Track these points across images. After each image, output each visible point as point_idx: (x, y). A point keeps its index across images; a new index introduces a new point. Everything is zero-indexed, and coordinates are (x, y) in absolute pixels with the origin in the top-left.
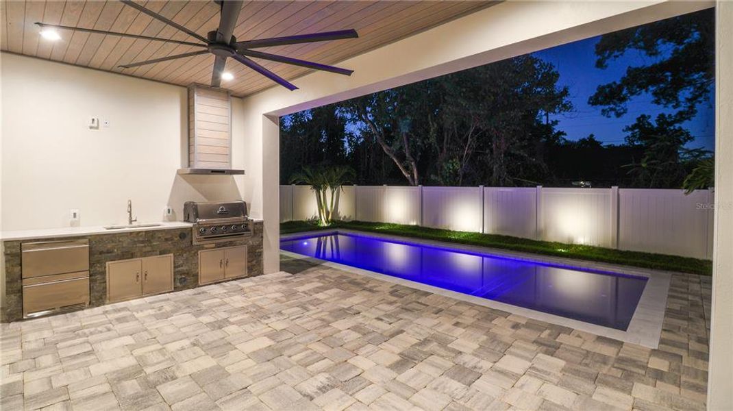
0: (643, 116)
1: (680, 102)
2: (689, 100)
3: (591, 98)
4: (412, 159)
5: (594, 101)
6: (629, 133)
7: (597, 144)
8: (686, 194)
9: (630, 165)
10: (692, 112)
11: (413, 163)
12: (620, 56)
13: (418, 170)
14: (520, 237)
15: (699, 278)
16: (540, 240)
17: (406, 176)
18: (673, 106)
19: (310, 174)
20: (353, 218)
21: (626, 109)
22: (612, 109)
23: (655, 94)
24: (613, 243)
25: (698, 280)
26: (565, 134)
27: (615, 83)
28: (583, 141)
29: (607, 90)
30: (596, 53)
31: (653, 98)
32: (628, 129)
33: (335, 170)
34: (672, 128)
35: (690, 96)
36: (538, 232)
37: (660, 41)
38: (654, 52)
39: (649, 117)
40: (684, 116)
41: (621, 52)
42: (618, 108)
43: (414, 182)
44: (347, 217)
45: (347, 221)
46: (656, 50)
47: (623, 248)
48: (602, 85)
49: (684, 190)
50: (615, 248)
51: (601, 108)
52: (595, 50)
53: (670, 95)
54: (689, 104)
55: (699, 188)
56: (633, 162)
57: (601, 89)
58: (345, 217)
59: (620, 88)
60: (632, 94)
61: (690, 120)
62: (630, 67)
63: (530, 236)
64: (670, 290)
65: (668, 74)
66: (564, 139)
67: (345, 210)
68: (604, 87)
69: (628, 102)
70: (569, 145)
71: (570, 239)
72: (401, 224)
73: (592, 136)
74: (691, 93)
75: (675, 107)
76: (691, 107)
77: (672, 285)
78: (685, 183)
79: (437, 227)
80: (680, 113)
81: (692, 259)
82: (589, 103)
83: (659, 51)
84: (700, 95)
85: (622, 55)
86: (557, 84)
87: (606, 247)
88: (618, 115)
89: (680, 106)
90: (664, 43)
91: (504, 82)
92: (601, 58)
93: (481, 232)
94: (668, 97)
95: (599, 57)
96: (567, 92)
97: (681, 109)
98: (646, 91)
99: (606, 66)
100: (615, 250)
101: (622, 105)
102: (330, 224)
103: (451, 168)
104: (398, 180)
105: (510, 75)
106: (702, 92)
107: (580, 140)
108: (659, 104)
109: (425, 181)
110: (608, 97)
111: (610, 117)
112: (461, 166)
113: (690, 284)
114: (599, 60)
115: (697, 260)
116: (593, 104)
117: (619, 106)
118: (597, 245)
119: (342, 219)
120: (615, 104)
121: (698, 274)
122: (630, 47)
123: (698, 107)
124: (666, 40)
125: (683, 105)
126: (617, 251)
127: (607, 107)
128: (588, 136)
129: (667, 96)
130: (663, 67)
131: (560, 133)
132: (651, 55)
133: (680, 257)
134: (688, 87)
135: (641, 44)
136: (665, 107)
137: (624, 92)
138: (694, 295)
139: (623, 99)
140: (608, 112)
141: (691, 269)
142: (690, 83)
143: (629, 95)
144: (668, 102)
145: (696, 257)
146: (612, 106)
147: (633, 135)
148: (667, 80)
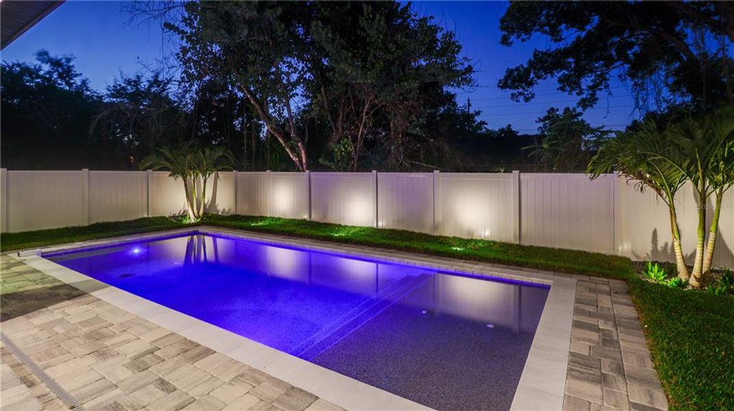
0: (552, 109)
1: (583, 89)
2: (591, 88)
3: (500, 81)
4: (298, 139)
5: (503, 85)
6: (541, 124)
7: (514, 133)
8: (592, 179)
9: (532, 146)
10: (594, 100)
11: (299, 144)
12: (527, 40)
13: (306, 153)
14: (417, 231)
15: (608, 284)
16: (438, 234)
17: (294, 159)
18: (577, 93)
19: (169, 156)
20: (233, 212)
21: (534, 94)
22: (520, 94)
23: (560, 80)
24: (515, 238)
25: (607, 288)
26: (486, 124)
27: (522, 66)
28: (502, 130)
29: (516, 73)
30: (500, 28)
31: (558, 85)
32: (540, 120)
33: (204, 153)
34: (576, 120)
35: (591, 84)
36: (436, 226)
37: (563, 26)
38: (559, 38)
39: (558, 110)
40: (587, 103)
41: (528, 36)
42: (526, 93)
43: (303, 165)
44: (226, 210)
45: (225, 215)
46: (560, 36)
47: (526, 243)
48: (511, 68)
49: (589, 175)
50: (517, 242)
51: (509, 92)
52: (500, 25)
53: (574, 83)
54: (590, 92)
55: (606, 172)
56: (536, 143)
57: (510, 73)
58: (224, 210)
59: (527, 72)
60: (539, 78)
61: (592, 107)
62: (536, 50)
63: (426, 231)
64: (578, 311)
65: (571, 60)
66: (485, 128)
67: (224, 202)
68: (512, 71)
69: (535, 86)
70: (490, 134)
71: (471, 233)
72: (288, 218)
73: (509, 126)
74: (592, 81)
75: (578, 94)
76: (593, 95)
77: (578, 301)
78: (590, 166)
79: (327, 222)
80: (584, 100)
81: (599, 254)
82: (499, 86)
83: (563, 37)
84: (601, 83)
85: (529, 38)
86: (460, 56)
87: (507, 241)
88: (527, 99)
89: (583, 93)
90: (567, 28)
91: (397, 48)
92: (506, 34)
93: (375, 226)
94: (572, 85)
95: (504, 32)
96: (472, 69)
97: (584, 96)
98: (552, 76)
99: (511, 43)
100: (517, 245)
101: (530, 89)
102: (199, 220)
103: (343, 150)
104: (285, 165)
105: (403, 39)
106: (602, 80)
107: (500, 130)
108: (564, 91)
109: (314, 166)
110: (516, 81)
111: (518, 101)
112: (355, 148)
113: (599, 295)
114: (504, 35)
115: (604, 255)
116: (502, 87)
117: (527, 91)
118: (498, 240)
119: (220, 214)
120: (524, 89)
121: (608, 278)
122: (536, 30)
123: (599, 94)
124: (569, 25)
125: (586, 92)
126: (520, 247)
127: (515, 91)
128: (506, 126)
129: (571, 83)
130: (566, 53)
131: (483, 123)
132: (555, 41)
133: (585, 252)
134: (590, 75)
135: (547, 28)
136: (569, 94)
137: (532, 75)
138: (606, 318)
139: (531, 84)
140: (517, 96)
141: (598, 270)
142: (591, 71)
143: (536, 79)
144: (573, 89)
145: (603, 252)
146: (521, 90)
147: (545, 126)
148: (571, 67)
